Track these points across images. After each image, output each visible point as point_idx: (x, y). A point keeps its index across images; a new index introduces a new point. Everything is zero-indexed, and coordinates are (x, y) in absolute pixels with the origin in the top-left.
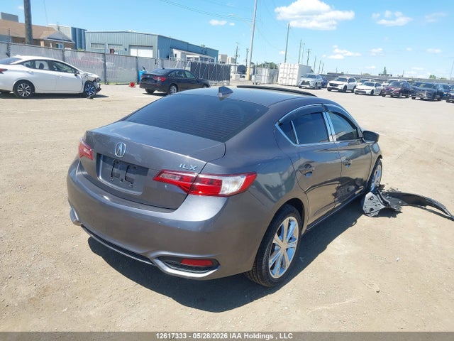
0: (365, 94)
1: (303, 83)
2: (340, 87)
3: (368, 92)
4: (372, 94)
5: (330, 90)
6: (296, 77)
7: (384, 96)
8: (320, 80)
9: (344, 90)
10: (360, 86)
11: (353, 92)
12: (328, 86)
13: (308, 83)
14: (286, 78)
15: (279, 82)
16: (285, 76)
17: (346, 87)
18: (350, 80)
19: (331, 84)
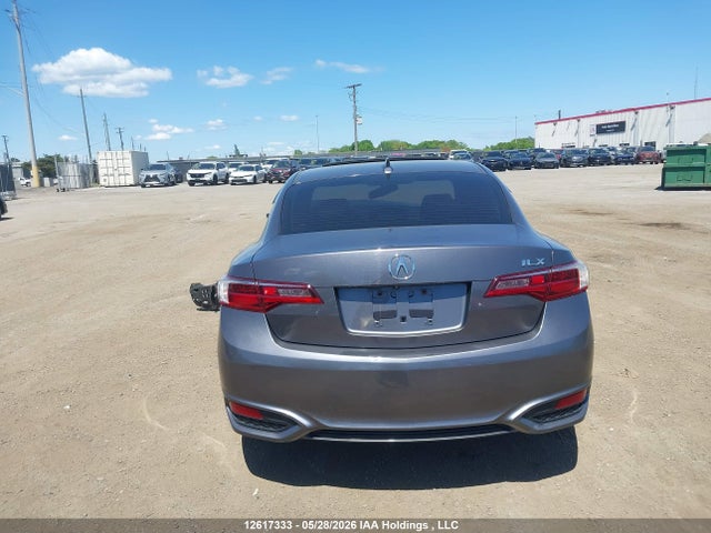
0: (245, 182)
1: (148, 179)
2: (207, 178)
3: (249, 179)
4: (255, 181)
5: (192, 183)
6: (130, 170)
7: (271, 182)
8: (171, 172)
9: (215, 182)
10: (235, 173)
11: (226, 182)
12: (189, 178)
13: (155, 178)
14: (113, 175)
15: (102, 182)
16: (111, 171)
17: (215, 176)
18: (219, 166)
19: (192, 175)
